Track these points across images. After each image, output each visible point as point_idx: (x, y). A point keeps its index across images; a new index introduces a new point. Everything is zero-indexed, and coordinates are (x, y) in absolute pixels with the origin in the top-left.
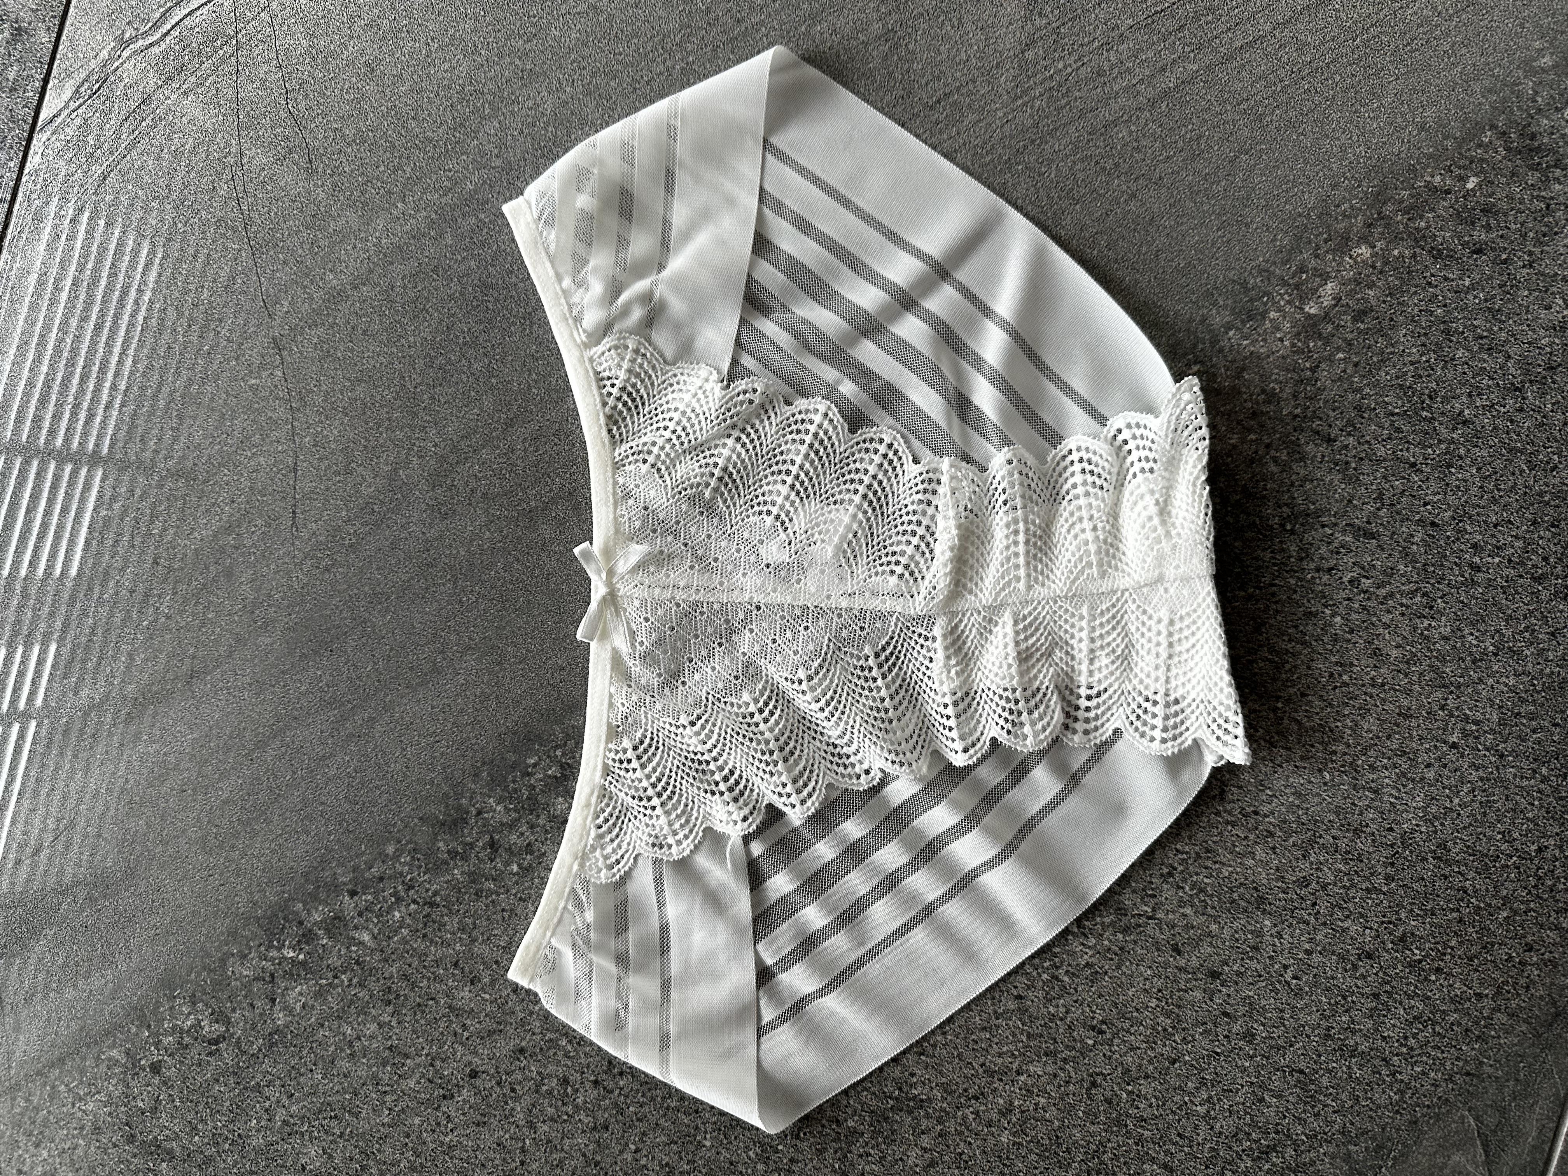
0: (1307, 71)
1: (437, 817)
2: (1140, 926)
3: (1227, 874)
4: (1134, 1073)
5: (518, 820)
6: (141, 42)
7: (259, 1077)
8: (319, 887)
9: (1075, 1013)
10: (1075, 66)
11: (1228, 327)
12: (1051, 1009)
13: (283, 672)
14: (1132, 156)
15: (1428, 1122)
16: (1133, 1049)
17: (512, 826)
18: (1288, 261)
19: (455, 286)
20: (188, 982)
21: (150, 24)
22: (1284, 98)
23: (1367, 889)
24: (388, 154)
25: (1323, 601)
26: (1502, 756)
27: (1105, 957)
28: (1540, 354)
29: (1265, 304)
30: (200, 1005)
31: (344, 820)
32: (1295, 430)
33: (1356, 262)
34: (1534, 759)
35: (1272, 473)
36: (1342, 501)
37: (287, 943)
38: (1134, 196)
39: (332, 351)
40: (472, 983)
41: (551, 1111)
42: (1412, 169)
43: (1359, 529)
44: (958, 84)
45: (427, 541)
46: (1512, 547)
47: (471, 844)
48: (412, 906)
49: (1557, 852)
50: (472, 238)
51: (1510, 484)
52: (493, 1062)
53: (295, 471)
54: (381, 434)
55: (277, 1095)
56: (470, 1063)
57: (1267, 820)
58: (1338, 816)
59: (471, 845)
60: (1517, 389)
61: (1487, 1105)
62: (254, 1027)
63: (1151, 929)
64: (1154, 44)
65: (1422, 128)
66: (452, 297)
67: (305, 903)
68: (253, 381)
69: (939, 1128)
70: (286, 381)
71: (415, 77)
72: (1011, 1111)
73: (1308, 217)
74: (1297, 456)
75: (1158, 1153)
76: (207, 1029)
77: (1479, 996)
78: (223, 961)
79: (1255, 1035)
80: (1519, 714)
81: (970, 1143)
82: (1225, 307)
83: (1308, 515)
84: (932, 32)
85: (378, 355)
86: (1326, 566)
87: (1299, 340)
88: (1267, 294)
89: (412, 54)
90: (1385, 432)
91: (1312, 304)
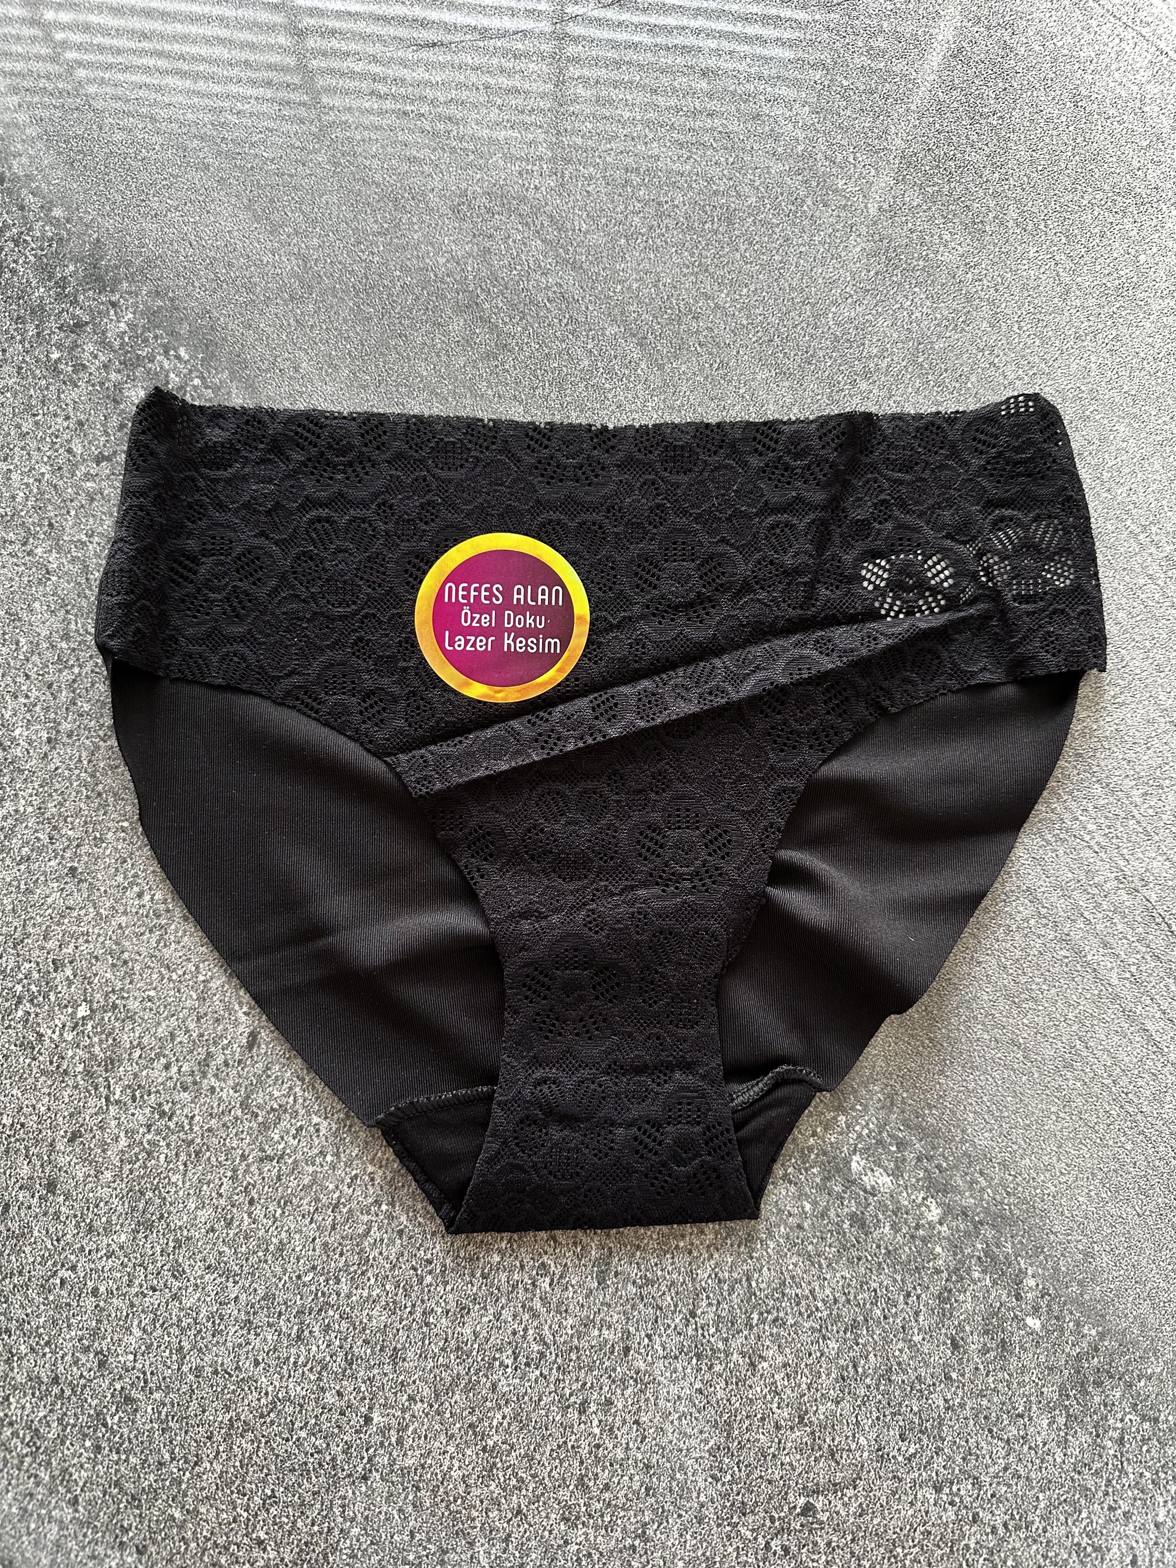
0: (1131, 1110)
1: (102, 258)
2: (96, 1089)
3: (173, 1180)
5: (112, 350)
10: (1092, 843)
17: (104, 344)
18: (908, 1127)
22: (1096, 1090)
23: (181, 1348)
24: (863, 87)
25: (516, 1237)
27: (51, 1055)
28: (847, 1437)
33: (919, 1206)
34: (367, 1517)
36: (638, 1238)
42: (1038, 1250)
43: (608, 1264)
45: (424, 194)
46: (615, 1446)
47: (76, 301)
51: (689, 1431)
57: (245, 1216)
58: (263, 1299)
60: (801, 1418)
63: (94, 1103)
64: (1133, 929)
65: (1088, 1255)
71: (955, 105)
73: (963, 1142)
77: (74, 1502)
80: (418, 1489)
87: (817, 1155)
88: (865, 1108)
89: (980, 96)
90: (727, 1275)
91: (862, 1163)
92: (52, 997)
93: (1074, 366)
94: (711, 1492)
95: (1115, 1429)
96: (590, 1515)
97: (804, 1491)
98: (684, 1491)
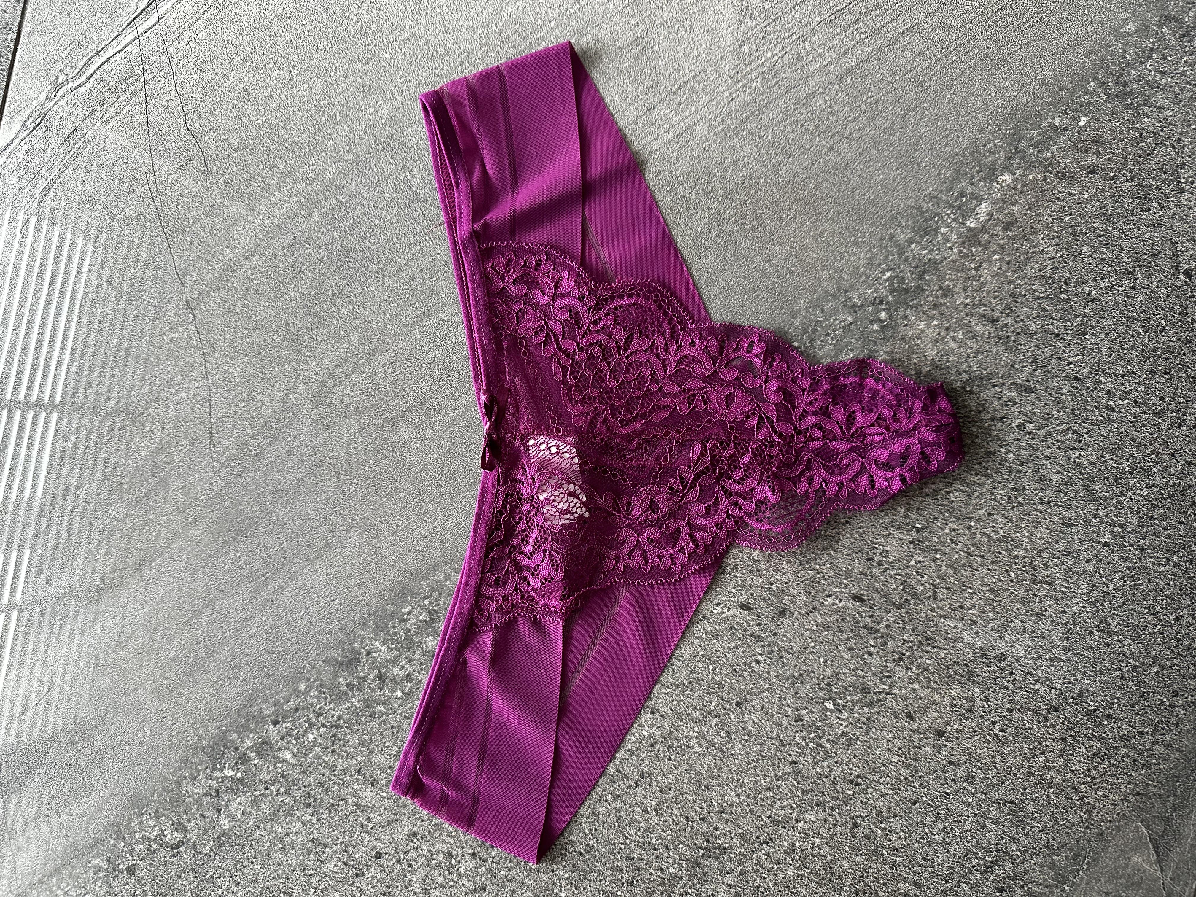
0: (953, 47)
1: (336, 659)
2: (881, 700)
3: (943, 656)
4: (885, 814)
5: (399, 656)
6: (71, 84)
7: (212, 871)
8: (249, 720)
9: (838, 771)
10: (780, 55)
11: (911, 241)
12: (818, 770)
13: (210, 556)
14: (828, 118)
15: (1111, 833)
16: (883, 795)
17: (394, 661)
18: (951, 189)
19: (323, 252)
20: (152, 801)
21: (77, 71)
22: (938, 68)
23: (1050, 659)
24: (265, 156)
25: (999, 442)
26: (1143, 550)
27: (856, 727)
28: (1144, 245)
29: (937, 222)
30: (163, 818)
31: (265, 666)
32: (967, 315)
33: (1002, 187)
34: (1167, 550)
35: (953, 349)
36: (1006, 366)
37: (227, 765)
38: (831, 148)
39: (232, 308)
40: (373, 785)
41: (440, 879)
42: (1037, 114)
43: (1021, 386)
44: (693, 74)
45: (314, 447)
46: (1137, 391)
47: (364, 677)
48: (322, 729)
49: (1190, 619)
50: (333, 215)
51: (1131, 344)
52: (393, 845)
53: (210, 401)
54: (274, 368)
55: (227, 884)
56: (375, 847)
57: (970, 612)
58: (1023, 605)
59: (364, 679)
60: (1130, 273)
61: (1154, 817)
62: (205, 832)
63: (890, 702)
64: (837, 34)
65: (1043, 83)
66: (321, 261)
67: (239, 733)
68: (173, 335)
69: (740, 868)
70: (198, 333)
71: (282, 96)
72: (794, 851)
73: (964, 155)
74: (970, 335)
75: (909, 874)
76: (169, 837)
77: (1141, 733)
78: (178, 783)
79: (975, 777)
80: (1152, 517)
81: (764, 878)
82: (907, 226)
83: (982, 379)
84: (671, 36)
85: (268, 308)
86: (999, 415)
87: (964, 248)
88: (937, 214)
89: (278, 79)
90: (1035, 312)
91: (972, 220)
92: (819, 724)
93: (465, 36)
94: (1171, 333)
95: (1155, 76)
96: (1178, 411)
97: (1176, 274)
98: (1169, 350)
